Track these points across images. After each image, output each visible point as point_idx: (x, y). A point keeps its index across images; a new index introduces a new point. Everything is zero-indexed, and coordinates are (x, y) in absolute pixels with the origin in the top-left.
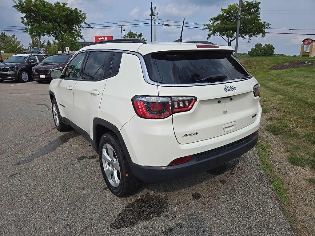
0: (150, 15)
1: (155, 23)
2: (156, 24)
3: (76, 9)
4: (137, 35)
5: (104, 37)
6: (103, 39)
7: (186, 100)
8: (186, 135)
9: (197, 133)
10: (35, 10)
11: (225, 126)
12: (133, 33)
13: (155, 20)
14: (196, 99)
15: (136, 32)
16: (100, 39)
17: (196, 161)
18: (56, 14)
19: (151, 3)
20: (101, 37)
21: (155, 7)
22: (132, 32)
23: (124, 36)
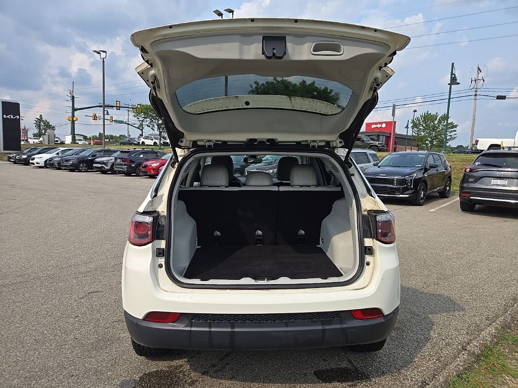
0: (449, 84)
1: (476, 95)
2: (478, 97)
3: (326, 89)
4: (438, 118)
5: (382, 123)
6: (379, 126)
13: (476, 91)
15: (437, 113)
16: (373, 126)
17: (186, 326)
19: (453, 64)
21: (478, 68)
22: (429, 113)
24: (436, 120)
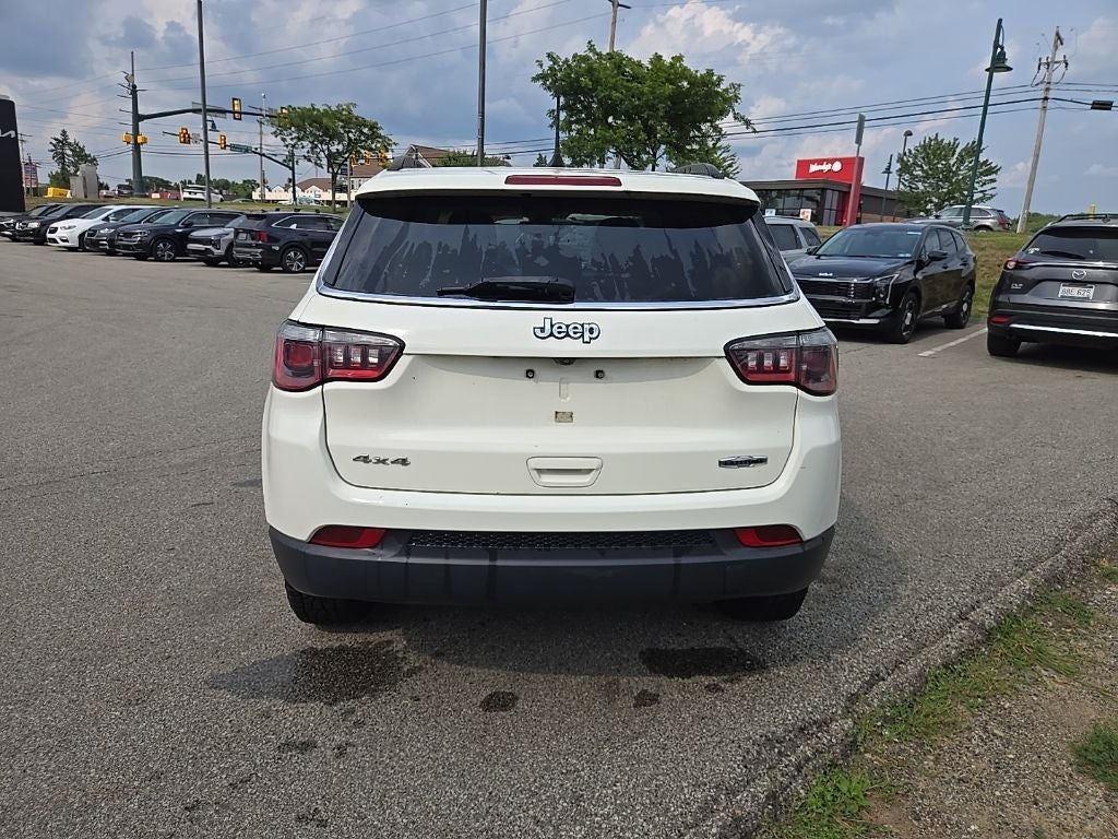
0: (987, 70)
1: (1046, 99)
2: (1050, 104)
4: (958, 150)
5: (832, 161)
6: (826, 167)
7: (374, 347)
8: (366, 459)
9: (404, 462)
10: (586, 84)
11: (534, 463)
12: (942, 140)
13: (1048, 89)
14: (401, 347)
15: (956, 140)
16: (814, 168)
17: (399, 555)
18: (642, 94)
19: (1000, 21)
20: (820, 162)
21: (1057, 34)
22: (940, 139)
23: (905, 154)
24: (953, 155)
